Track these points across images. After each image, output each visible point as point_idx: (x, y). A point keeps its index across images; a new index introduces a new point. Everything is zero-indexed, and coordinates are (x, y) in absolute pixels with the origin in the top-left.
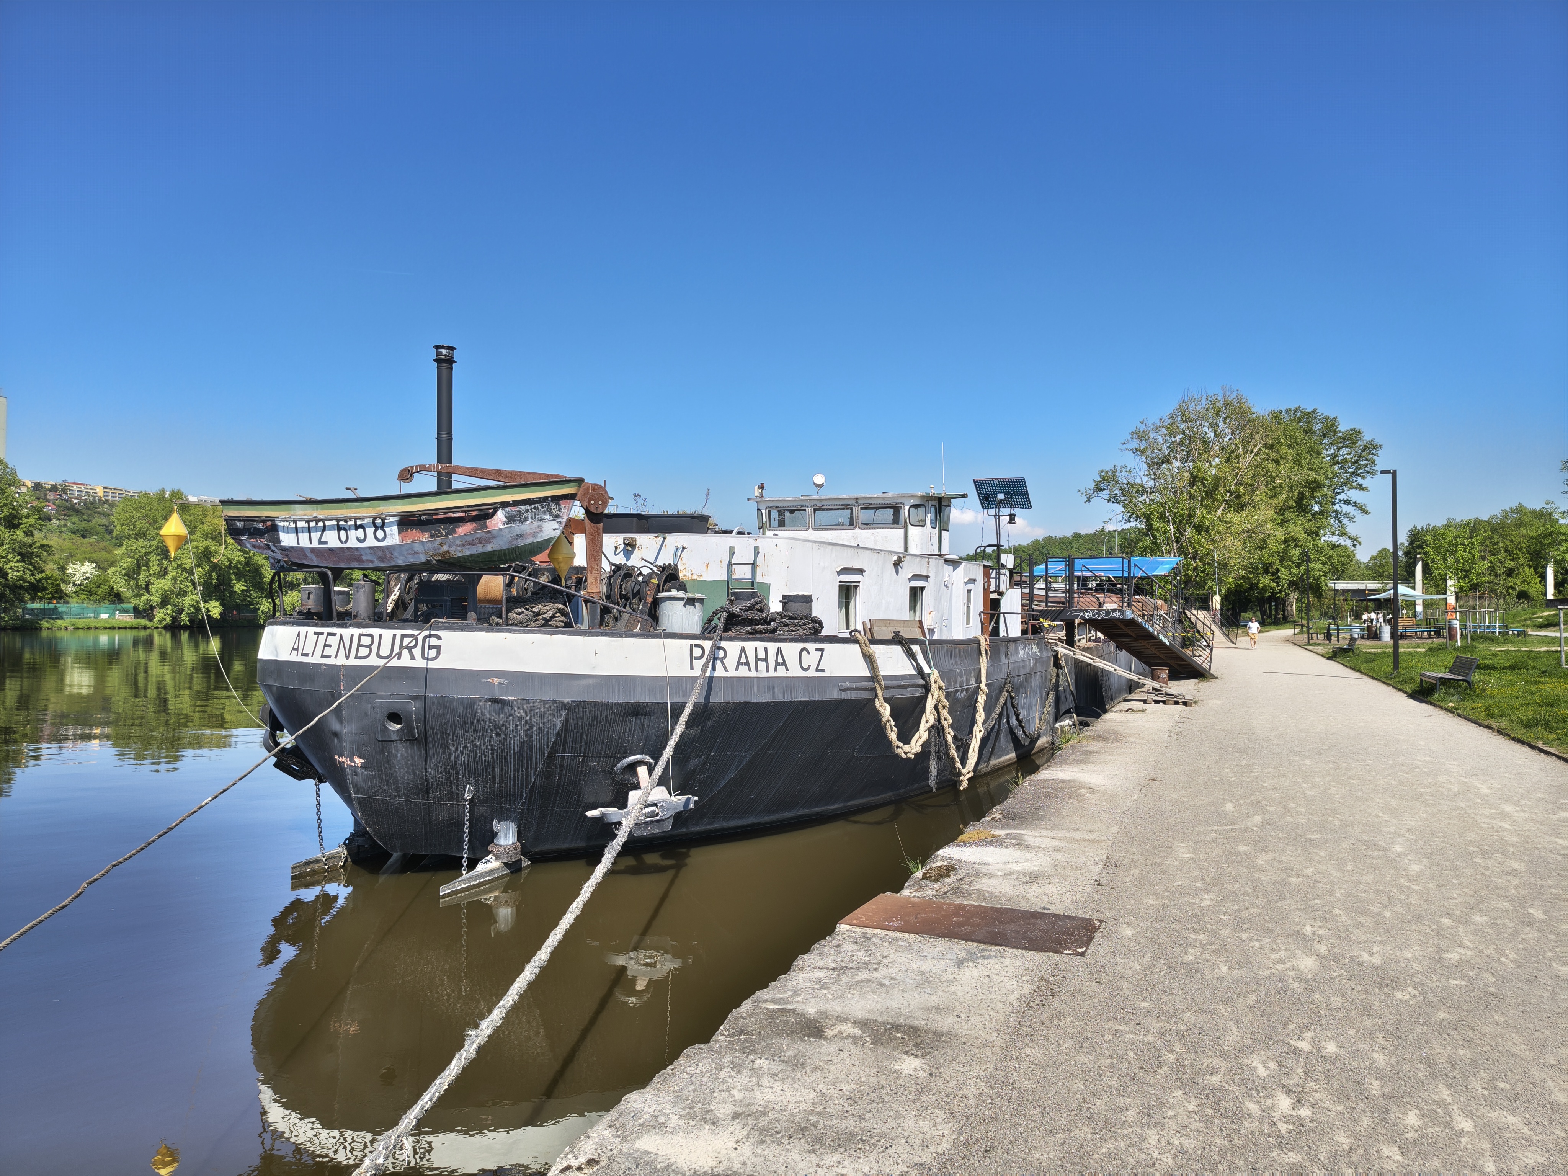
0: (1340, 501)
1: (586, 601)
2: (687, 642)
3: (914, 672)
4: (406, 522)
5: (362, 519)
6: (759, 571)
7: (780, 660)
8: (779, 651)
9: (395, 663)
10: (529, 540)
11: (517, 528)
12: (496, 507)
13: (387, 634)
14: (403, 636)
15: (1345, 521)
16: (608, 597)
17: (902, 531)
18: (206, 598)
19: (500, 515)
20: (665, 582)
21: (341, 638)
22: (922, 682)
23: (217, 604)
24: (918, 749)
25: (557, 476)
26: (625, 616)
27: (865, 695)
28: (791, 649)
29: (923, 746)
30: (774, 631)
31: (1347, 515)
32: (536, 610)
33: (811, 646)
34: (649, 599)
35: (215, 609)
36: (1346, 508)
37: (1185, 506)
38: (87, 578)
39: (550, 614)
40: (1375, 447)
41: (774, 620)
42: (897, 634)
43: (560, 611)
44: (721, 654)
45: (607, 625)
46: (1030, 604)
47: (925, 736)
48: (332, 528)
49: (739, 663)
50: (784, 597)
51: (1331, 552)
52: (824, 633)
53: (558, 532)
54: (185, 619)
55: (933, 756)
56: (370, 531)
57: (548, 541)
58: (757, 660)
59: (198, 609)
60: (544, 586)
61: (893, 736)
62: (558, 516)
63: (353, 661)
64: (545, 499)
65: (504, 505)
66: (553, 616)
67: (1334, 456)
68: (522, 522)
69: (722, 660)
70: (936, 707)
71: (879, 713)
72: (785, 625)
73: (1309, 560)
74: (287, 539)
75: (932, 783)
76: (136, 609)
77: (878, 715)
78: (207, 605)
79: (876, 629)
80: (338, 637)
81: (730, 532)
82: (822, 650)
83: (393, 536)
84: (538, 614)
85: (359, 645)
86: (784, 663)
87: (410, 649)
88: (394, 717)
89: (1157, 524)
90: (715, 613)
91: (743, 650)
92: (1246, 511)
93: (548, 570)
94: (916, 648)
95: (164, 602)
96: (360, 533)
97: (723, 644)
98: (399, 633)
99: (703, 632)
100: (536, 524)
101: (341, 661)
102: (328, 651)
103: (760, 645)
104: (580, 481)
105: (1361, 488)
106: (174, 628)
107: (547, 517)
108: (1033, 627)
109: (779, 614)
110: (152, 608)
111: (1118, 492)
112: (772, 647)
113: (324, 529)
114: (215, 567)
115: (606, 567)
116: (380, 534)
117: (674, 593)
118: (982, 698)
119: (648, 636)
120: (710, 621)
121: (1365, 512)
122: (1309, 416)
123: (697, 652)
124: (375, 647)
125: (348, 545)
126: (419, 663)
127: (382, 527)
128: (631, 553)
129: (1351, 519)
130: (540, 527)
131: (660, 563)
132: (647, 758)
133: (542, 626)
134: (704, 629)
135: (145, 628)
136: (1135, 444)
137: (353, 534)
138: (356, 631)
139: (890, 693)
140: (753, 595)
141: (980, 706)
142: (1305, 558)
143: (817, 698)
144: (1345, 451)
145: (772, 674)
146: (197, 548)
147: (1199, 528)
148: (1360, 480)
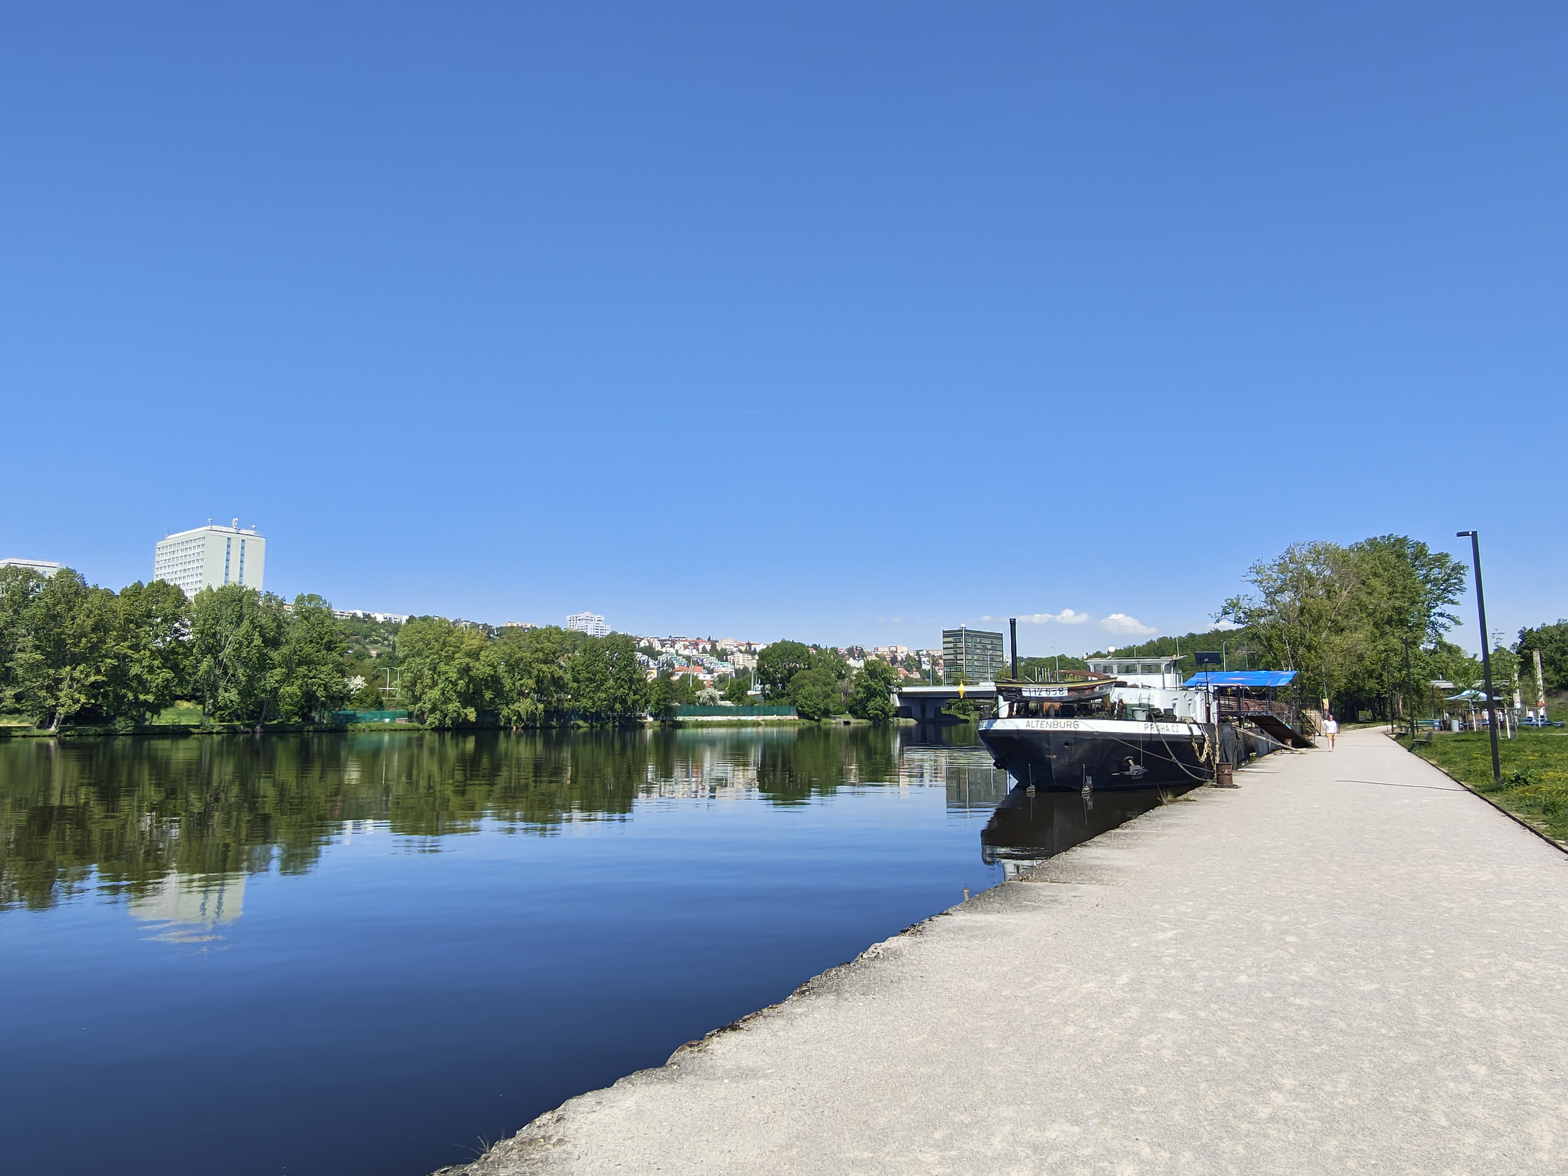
0: (1435, 614)
2: (1144, 723)
3: (1201, 734)
6: (1151, 700)
8: (1165, 725)
15: (1441, 631)
17: (1161, 675)
18: (465, 704)
22: (1203, 738)
23: (473, 710)
24: (1204, 760)
27: (1189, 741)
30: (1164, 720)
31: (1443, 626)
35: (471, 714)
36: (1441, 620)
37: (1297, 631)
38: (356, 689)
41: (1163, 716)
42: (1193, 722)
47: (1206, 754)
48: (1044, 691)
50: (1166, 709)
51: (1428, 659)
52: (1177, 721)
54: (448, 721)
56: (1058, 692)
58: (1162, 728)
59: (459, 714)
61: (1198, 753)
64: (1108, 683)
65: (1098, 685)
67: (1426, 576)
68: (1103, 689)
69: (1155, 728)
70: (1207, 746)
71: (1193, 747)
72: (1167, 718)
73: (1408, 666)
76: (410, 715)
78: (465, 711)
79: (1189, 720)
82: (1178, 726)
83: (1065, 693)
86: (1170, 729)
88: (1066, 744)
90: (1148, 715)
91: (1156, 725)
92: (1345, 633)
95: (434, 709)
97: (1151, 723)
103: (1161, 724)
105: (1452, 602)
106: (440, 729)
108: (1224, 719)
109: (1165, 714)
110: (423, 713)
113: (1041, 691)
114: (472, 680)
116: (1061, 693)
122: (1402, 542)
123: (1148, 726)
125: (1050, 696)
134: (1147, 719)
135: (419, 730)
136: (1254, 577)
137: (1052, 692)
139: (1196, 741)
140: (1155, 708)
142: (1406, 664)
143: (1179, 741)
144: (1436, 571)
145: (1167, 732)
146: (460, 664)
147: (1309, 648)
148: (1450, 596)
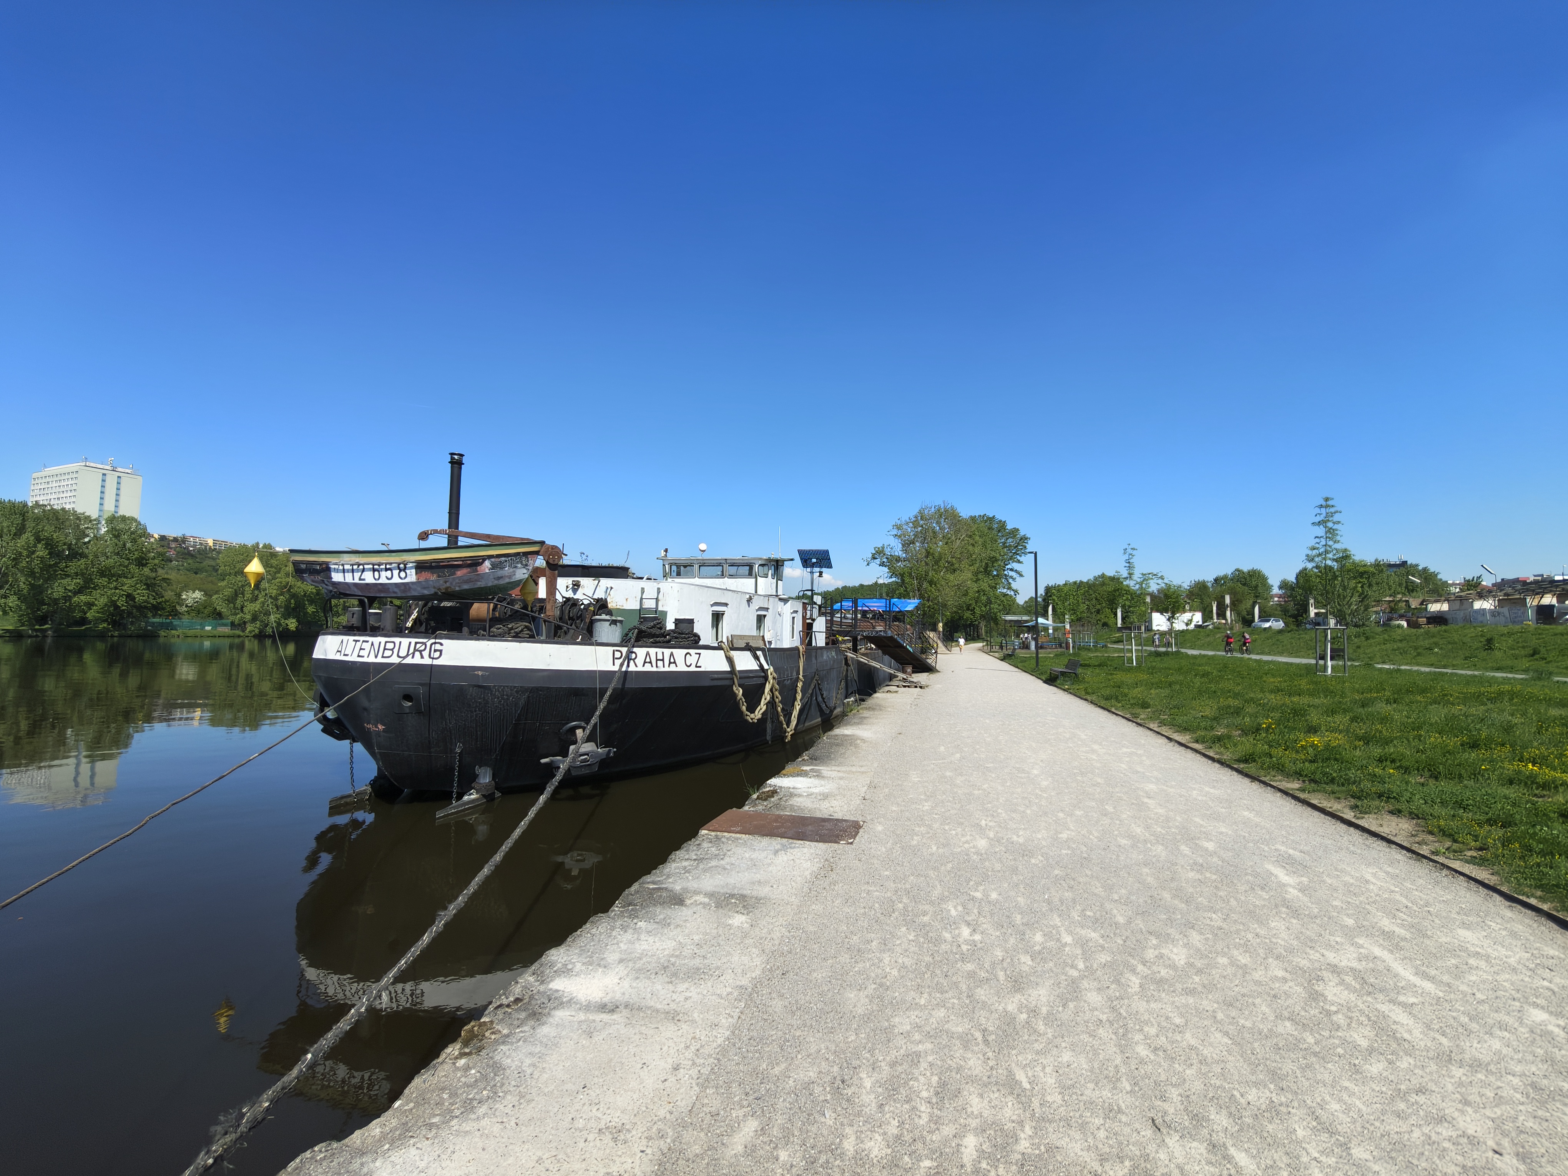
0: (1008, 569)
1: (545, 621)
2: (611, 649)
3: (758, 668)
4: (420, 567)
5: (391, 564)
6: (660, 604)
7: (672, 660)
8: (672, 654)
9: (408, 660)
10: (507, 580)
11: (500, 573)
12: (484, 558)
13: (405, 641)
14: (416, 643)
15: (1010, 581)
16: (561, 619)
17: (754, 580)
18: (286, 616)
19: (487, 563)
20: (599, 609)
21: (372, 644)
22: (763, 674)
23: (294, 620)
24: (760, 716)
25: (528, 539)
26: (572, 631)
27: (727, 683)
28: (679, 653)
29: (762, 714)
30: (669, 641)
31: (1011, 577)
32: (510, 626)
33: (692, 651)
34: (588, 621)
35: (292, 624)
36: (1011, 573)
37: (923, 569)
38: (197, 602)
39: (520, 629)
40: (1026, 539)
41: (668, 635)
42: (748, 644)
43: (526, 627)
44: (633, 656)
45: (559, 637)
46: (831, 627)
47: (764, 708)
48: (369, 570)
49: (645, 662)
50: (676, 620)
51: (1003, 598)
52: (701, 643)
53: (526, 576)
54: (269, 630)
55: (769, 721)
56: (396, 572)
57: (520, 581)
58: (657, 660)
59: (279, 624)
60: (517, 611)
61: (744, 708)
62: (527, 565)
63: (380, 660)
64: (518, 554)
65: (490, 557)
66: (522, 631)
67: (1004, 543)
68: (502, 568)
69: (634, 660)
70: (771, 690)
71: (735, 693)
72: (676, 638)
73: (991, 603)
74: (337, 577)
75: (768, 738)
76: (233, 624)
77: (735, 695)
78: (287, 621)
79: (735, 641)
80: (370, 643)
81: (642, 578)
82: (700, 654)
83: (411, 576)
84: (512, 629)
85: (385, 649)
86: (675, 662)
87: (421, 652)
88: (407, 697)
89: (907, 580)
90: (630, 630)
91: (648, 654)
92: (957, 573)
93: (520, 600)
94: (759, 653)
95: (254, 618)
96: (389, 573)
97: (635, 650)
98: (413, 641)
99: (622, 642)
100: (512, 570)
101: (372, 659)
102: (362, 653)
103: (659, 651)
104: (542, 543)
105: (1019, 562)
106: (261, 637)
107: (519, 565)
108: (833, 640)
109: (672, 631)
110: (245, 623)
111: (885, 560)
112: (667, 652)
113: (363, 570)
114: (294, 596)
115: (560, 599)
116: (403, 574)
117: (604, 617)
118: (800, 685)
119: (585, 644)
120: (627, 635)
121: (1021, 575)
122: (991, 519)
123: (618, 655)
124: (396, 651)
125: (380, 581)
126: (427, 661)
127: (404, 569)
128: (577, 590)
129: (1014, 579)
130: (514, 572)
131: (596, 597)
132: (583, 724)
133: (514, 637)
134: (623, 640)
135: (239, 636)
136: (895, 532)
137: (383, 574)
138: (383, 640)
139: (742, 682)
140: (655, 618)
141: (799, 690)
142: (989, 602)
143: (695, 685)
144: (1010, 540)
145: (666, 669)
146: (281, 583)
147: (931, 583)
148: (1018, 557)
